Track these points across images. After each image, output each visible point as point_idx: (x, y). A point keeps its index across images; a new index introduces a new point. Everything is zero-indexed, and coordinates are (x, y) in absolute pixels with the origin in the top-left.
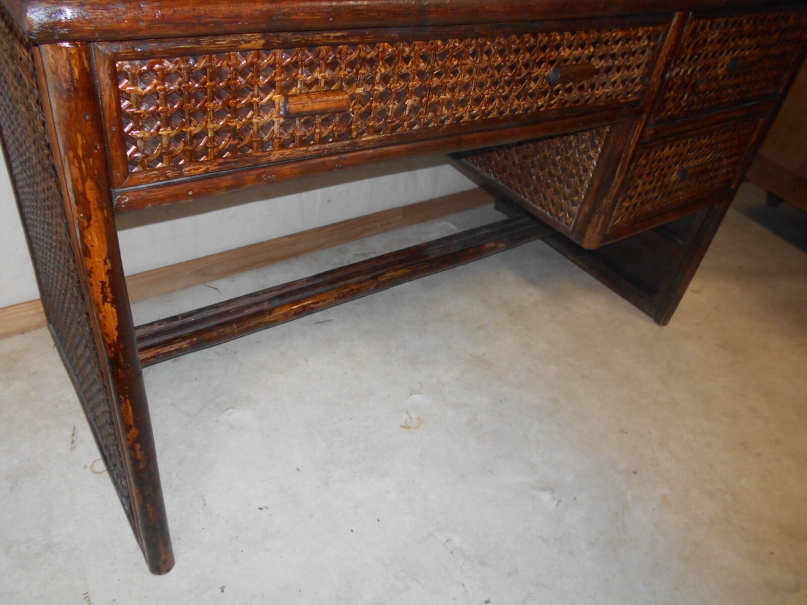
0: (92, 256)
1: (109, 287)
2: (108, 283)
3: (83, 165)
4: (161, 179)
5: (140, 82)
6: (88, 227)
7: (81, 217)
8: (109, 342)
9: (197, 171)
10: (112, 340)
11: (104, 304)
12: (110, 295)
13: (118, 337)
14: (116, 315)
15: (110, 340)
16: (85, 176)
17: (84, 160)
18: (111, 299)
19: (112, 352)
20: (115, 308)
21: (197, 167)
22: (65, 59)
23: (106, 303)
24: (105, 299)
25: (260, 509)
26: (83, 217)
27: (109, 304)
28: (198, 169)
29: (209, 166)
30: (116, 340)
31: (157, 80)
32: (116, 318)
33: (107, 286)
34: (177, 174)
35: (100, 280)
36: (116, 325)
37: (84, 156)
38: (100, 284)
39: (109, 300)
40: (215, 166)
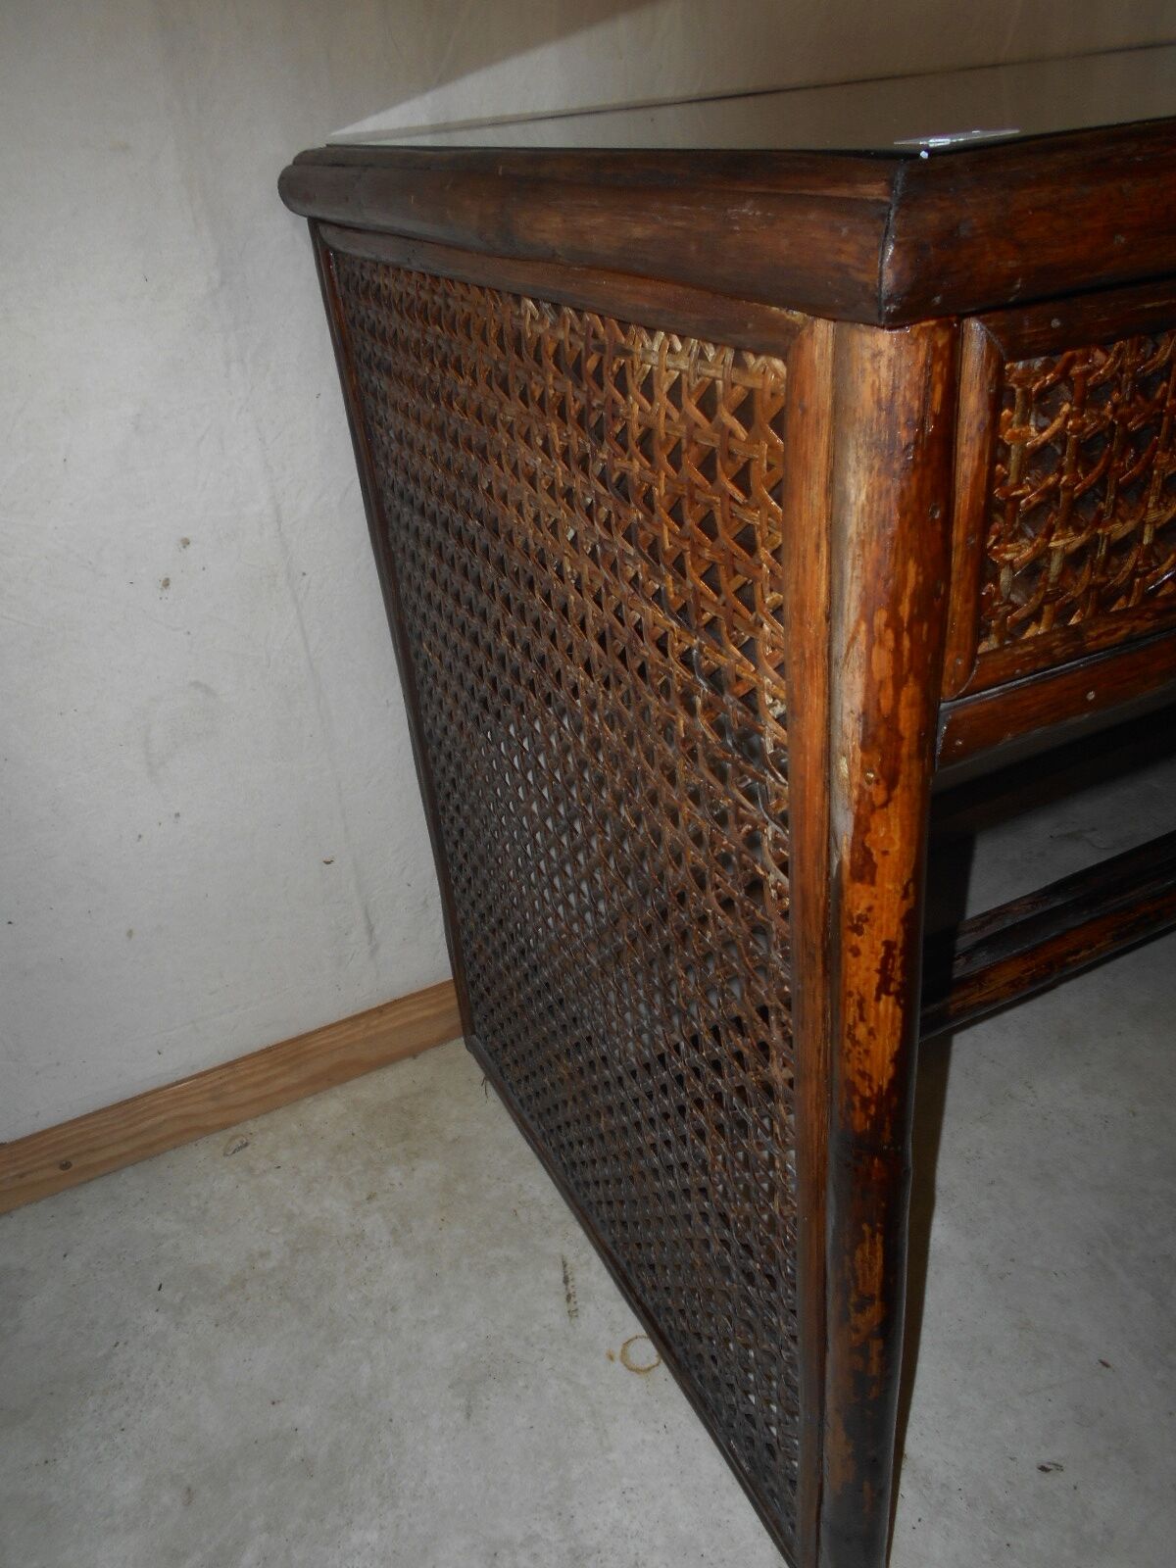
0: (878, 879)
1: (901, 954)
2: (900, 945)
3: (906, 643)
4: (1041, 664)
5: (1036, 416)
6: (885, 805)
7: (869, 782)
8: (868, 1093)
9: (1112, 638)
10: (876, 1089)
11: (878, 999)
12: (898, 975)
13: (892, 1082)
14: (900, 1025)
15: (871, 1088)
16: (904, 672)
17: (910, 630)
18: (900, 984)
19: (868, 1117)
20: (901, 1007)
21: (1114, 626)
22: (920, 364)
23: (884, 997)
24: (883, 988)
25: (1043, 1469)
26: (877, 782)
27: (892, 999)
28: (1116, 630)
29: (1137, 622)
30: (885, 1087)
31: (1070, 403)
32: (899, 1033)
33: (896, 952)
34: (1071, 650)
35: (884, 939)
36: (896, 1048)
37: (912, 618)
38: (882, 950)
39: (893, 987)
40: (1149, 620)
